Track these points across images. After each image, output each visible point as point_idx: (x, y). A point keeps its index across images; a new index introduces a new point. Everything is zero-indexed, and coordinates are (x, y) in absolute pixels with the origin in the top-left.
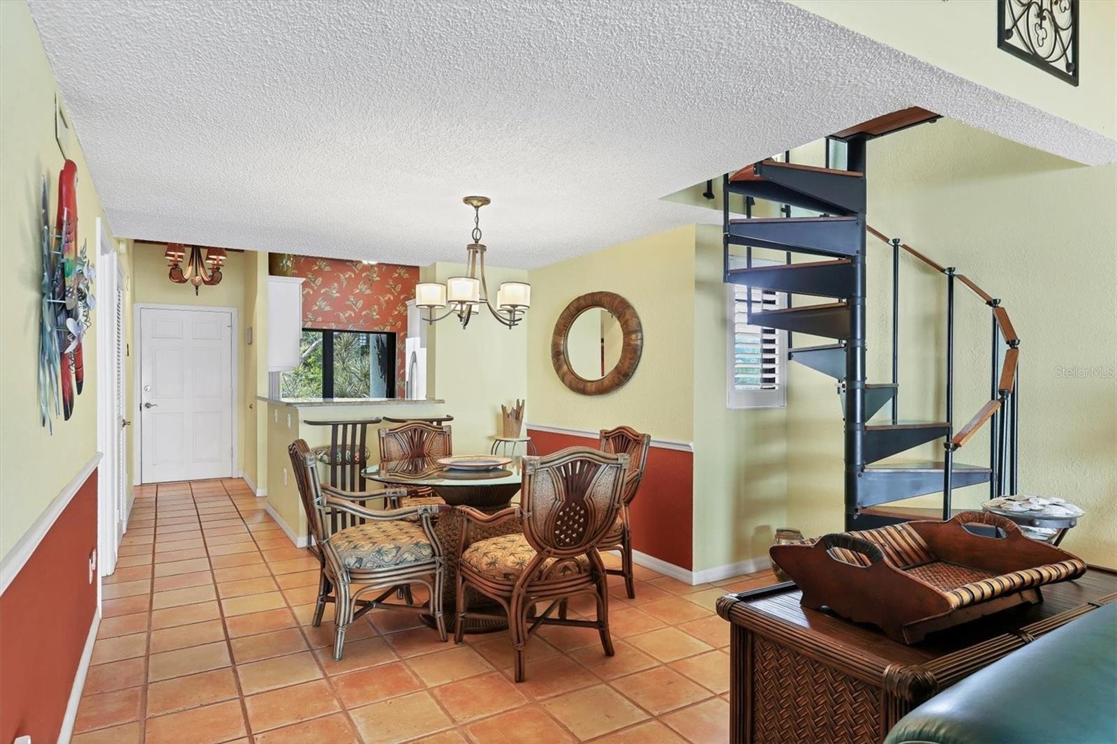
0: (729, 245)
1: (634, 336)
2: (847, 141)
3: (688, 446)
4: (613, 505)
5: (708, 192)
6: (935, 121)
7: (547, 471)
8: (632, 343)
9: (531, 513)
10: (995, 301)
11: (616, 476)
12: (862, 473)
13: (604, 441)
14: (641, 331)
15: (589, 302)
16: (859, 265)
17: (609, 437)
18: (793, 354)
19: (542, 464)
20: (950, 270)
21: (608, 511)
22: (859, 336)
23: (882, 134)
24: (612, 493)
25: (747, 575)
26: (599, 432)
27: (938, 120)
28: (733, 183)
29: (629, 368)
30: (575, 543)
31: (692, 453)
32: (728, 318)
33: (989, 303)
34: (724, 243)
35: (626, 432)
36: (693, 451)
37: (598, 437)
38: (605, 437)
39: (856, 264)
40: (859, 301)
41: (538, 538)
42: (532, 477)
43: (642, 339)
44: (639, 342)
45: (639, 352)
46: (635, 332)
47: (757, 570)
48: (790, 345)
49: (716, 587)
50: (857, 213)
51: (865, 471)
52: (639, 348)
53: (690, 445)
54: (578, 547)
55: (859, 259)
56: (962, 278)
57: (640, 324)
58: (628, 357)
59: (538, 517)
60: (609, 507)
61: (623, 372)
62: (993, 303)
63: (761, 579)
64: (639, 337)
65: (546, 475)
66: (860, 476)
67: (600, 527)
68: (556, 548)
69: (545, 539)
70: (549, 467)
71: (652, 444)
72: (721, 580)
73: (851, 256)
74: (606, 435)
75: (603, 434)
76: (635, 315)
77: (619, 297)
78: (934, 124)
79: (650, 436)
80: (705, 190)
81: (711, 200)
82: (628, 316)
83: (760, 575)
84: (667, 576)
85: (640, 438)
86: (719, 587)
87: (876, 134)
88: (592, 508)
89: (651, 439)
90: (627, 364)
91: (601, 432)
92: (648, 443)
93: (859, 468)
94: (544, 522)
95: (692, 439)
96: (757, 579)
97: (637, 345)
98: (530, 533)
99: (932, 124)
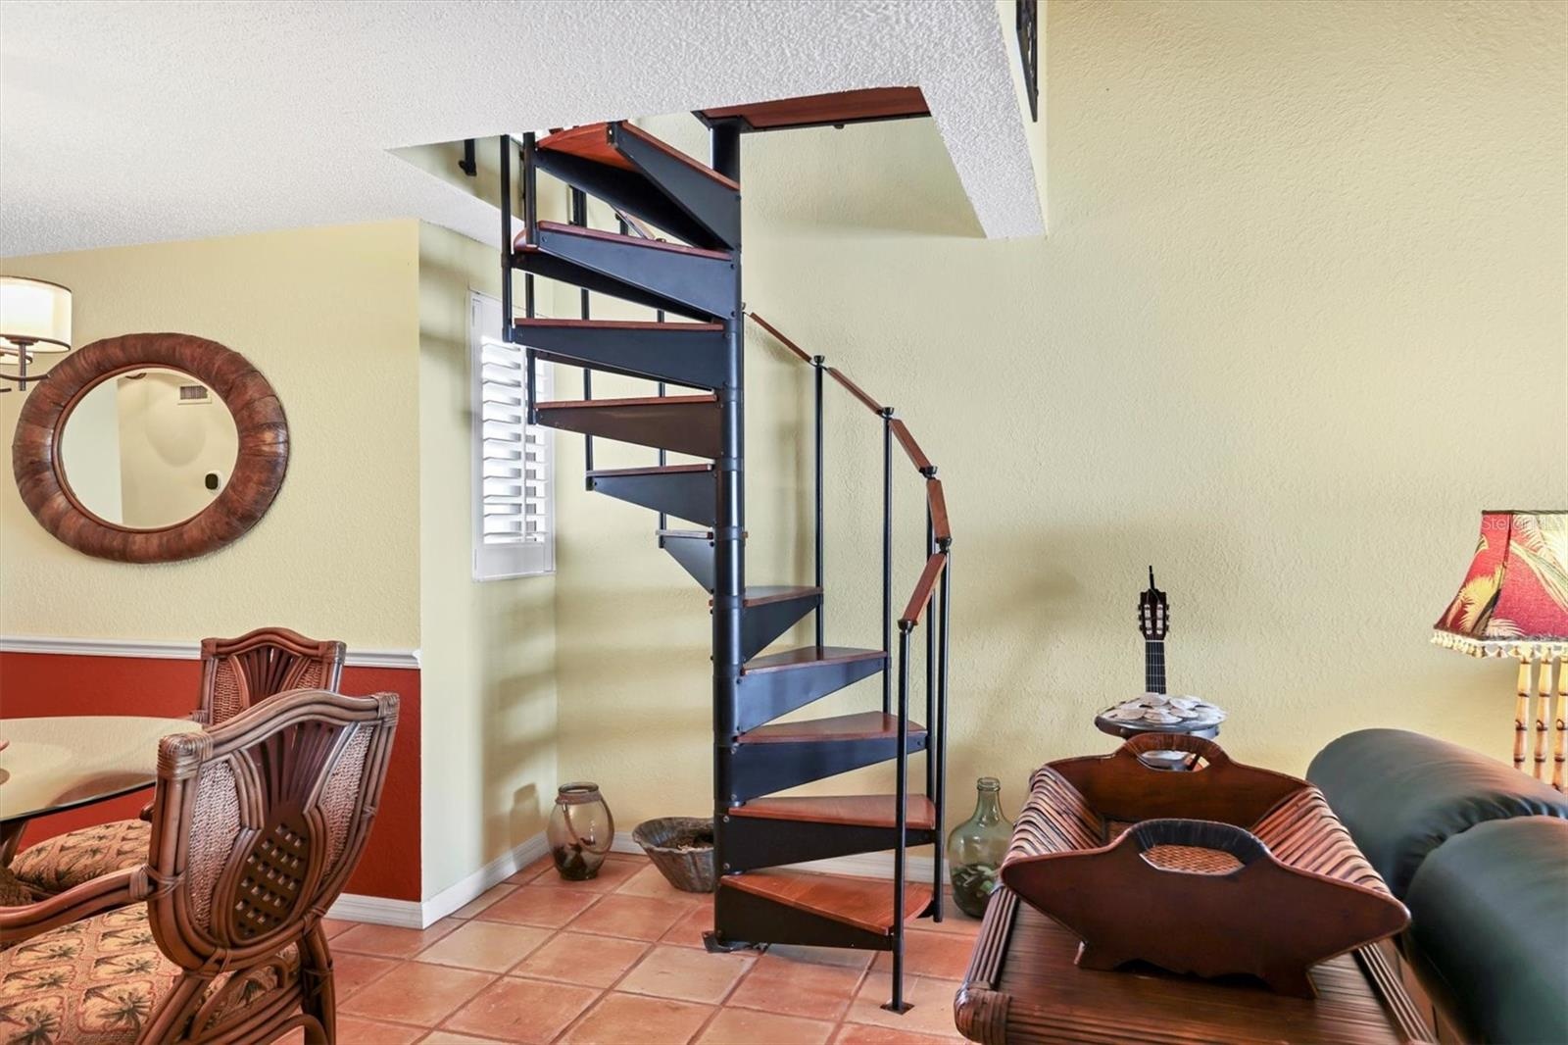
0: (513, 270)
1: (268, 436)
2: (713, 127)
3: (411, 657)
4: (362, 812)
5: (466, 159)
6: (842, 127)
7: (227, 761)
8: (266, 449)
9: (181, 878)
10: (888, 409)
11: (369, 747)
12: (742, 678)
13: (213, 665)
14: (286, 426)
15: (139, 352)
16: (734, 335)
17: (229, 653)
18: (596, 480)
19: (216, 745)
20: (819, 359)
21: (349, 828)
22: (734, 453)
23: (765, 129)
24: (359, 786)
25: (506, 882)
26: (200, 645)
27: (846, 126)
28: (545, 154)
29: (256, 502)
30: (278, 921)
31: (419, 670)
32: (473, 410)
33: (879, 412)
34: (503, 266)
35: (278, 639)
36: (419, 667)
37: (197, 655)
38: (215, 655)
39: (730, 332)
40: (734, 396)
41: (192, 934)
42: (190, 785)
43: (287, 442)
44: (281, 449)
45: (280, 470)
46: (272, 426)
47: (519, 869)
48: (589, 466)
49: (468, 920)
50: (732, 249)
51: (747, 672)
52: (281, 460)
53: (414, 655)
54: (284, 929)
55: (733, 326)
56: (835, 373)
57: (281, 411)
58: (255, 478)
59: (199, 881)
60: (352, 818)
61: (240, 510)
62: (885, 412)
63: (534, 883)
64: (281, 439)
65: (221, 773)
66: (738, 682)
67: (333, 868)
68: (234, 946)
69: (209, 929)
70: (232, 752)
71: (349, 661)
72: (468, 904)
73: (725, 319)
74: (219, 651)
75: (213, 649)
76: (268, 391)
77: (224, 349)
78: (841, 130)
79: (345, 645)
80: (461, 155)
81: (472, 177)
82: (252, 392)
83: (529, 877)
84: (359, 923)
85: (320, 652)
86: (472, 919)
87: (756, 124)
88: (321, 827)
89: (348, 650)
90: (251, 492)
91: (205, 643)
92: (341, 660)
93: (736, 670)
94: (208, 891)
95: (417, 643)
96: (527, 884)
97: (277, 455)
98: (174, 926)
99: (836, 130)
